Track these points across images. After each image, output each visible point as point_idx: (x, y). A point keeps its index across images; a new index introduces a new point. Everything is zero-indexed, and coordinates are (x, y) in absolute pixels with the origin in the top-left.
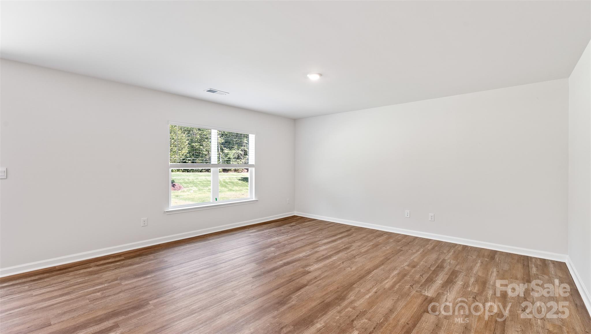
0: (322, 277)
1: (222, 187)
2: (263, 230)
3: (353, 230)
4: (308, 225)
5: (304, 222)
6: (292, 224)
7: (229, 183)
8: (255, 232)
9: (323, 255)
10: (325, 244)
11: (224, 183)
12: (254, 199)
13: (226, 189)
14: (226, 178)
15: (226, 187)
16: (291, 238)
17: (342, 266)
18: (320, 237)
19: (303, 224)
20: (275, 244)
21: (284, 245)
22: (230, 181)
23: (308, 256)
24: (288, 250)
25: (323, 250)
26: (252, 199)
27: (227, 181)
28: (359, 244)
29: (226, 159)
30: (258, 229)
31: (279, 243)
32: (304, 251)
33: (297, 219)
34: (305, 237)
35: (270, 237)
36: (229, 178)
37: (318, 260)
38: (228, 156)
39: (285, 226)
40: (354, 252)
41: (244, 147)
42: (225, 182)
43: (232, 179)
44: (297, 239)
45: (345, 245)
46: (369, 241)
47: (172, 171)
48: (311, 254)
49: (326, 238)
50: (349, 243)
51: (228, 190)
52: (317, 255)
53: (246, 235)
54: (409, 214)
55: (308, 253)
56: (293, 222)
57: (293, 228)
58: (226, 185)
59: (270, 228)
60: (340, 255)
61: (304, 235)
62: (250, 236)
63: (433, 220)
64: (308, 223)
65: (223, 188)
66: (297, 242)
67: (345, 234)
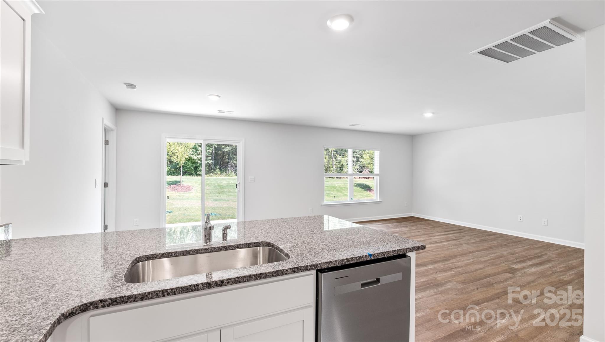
0: (434, 250)
1: (337, 192)
2: (387, 224)
3: (466, 230)
4: (425, 223)
5: (421, 221)
6: (410, 222)
7: (344, 189)
8: (381, 224)
9: (436, 241)
10: (438, 236)
11: (340, 189)
12: (379, 201)
13: (342, 194)
14: (341, 184)
15: (341, 192)
16: (410, 230)
17: (450, 247)
18: (435, 231)
19: (420, 222)
20: (398, 232)
21: (405, 233)
22: (344, 186)
23: (424, 240)
24: (409, 236)
25: (436, 238)
26: (377, 200)
27: (342, 186)
28: (469, 238)
29: (339, 166)
30: (383, 223)
31: (401, 232)
32: (420, 238)
33: (415, 219)
34: (422, 230)
35: (393, 228)
36: (344, 184)
37: (431, 243)
38: (341, 163)
39: (405, 222)
40: (463, 242)
41: (356, 154)
42: (340, 187)
43: (346, 185)
44: (415, 231)
45: (455, 238)
46: (479, 237)
47: (325, 178)
48: (426, 240)
49: (440, 232)
50: (459, 237)
51: (343, 195)
52: (431, 241)
53: (375, 225)
54: (522, 219)
55: (424, 239)
56: (411, 220)
57: (412, 224)
58: (342, 190)
59: (392, 223)
60: (450, 242)
61: (421, 229)
62: (378, 226)
63: (546, 225)
64: (425, 222)
65: (339, 193)
66: (415, 232)
67: (458, 231)
